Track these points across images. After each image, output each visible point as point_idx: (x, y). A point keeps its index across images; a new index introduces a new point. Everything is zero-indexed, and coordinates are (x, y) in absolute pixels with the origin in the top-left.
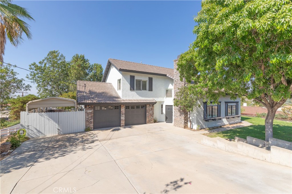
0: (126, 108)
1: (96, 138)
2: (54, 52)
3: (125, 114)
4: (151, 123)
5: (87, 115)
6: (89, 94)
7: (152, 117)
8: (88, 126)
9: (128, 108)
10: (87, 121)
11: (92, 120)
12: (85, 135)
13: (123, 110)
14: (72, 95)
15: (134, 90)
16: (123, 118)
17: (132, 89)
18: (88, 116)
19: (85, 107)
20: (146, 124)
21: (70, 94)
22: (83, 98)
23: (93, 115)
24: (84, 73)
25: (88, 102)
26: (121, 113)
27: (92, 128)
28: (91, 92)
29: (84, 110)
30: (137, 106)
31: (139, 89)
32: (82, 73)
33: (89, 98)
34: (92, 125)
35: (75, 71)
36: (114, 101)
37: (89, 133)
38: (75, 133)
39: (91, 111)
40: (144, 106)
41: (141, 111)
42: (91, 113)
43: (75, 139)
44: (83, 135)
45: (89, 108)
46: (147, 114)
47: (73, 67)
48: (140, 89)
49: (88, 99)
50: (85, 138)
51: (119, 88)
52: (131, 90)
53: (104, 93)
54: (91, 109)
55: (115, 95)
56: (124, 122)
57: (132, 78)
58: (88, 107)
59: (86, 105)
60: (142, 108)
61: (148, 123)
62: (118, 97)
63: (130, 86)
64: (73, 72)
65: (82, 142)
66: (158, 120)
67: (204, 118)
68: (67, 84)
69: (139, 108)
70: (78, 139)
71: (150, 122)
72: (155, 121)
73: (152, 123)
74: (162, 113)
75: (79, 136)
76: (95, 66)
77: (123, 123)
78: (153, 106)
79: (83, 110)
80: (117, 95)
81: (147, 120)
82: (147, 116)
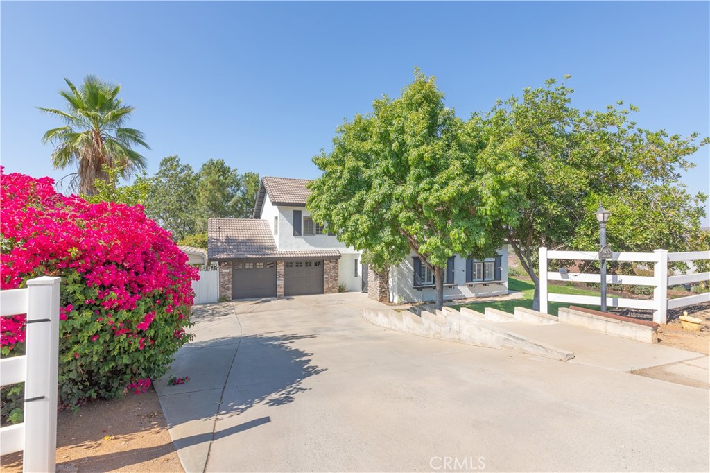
0: (287, 266)
1: (233, 311)
2: (171, 159)
3: (285, 276)
4: (332, 292)
5: (221, 276)
6: (226, 243)
7: (334, 282)
8: (224, 294)
9: (291, 266)
10: (222, 286)
11: (230, 286)
12: (218, 306)
13: (281, 269)
14: (202, 239)
15: (300, 235)
16: (280, 282)
17: (297, 233)
18: (223, 278)
19: (220, 265)
20: (323, 293)
21: (199, 237)
22: (216, 250)
23: (231, 276)
24: (223, 195)
25: (222, 257)
26: (278, 274)
27: (229, 297)
28: (229, 240)
29: (218, 269)
30: (297, 263)
31: (309, 232)
32: (219, 195)
33: (224, 250)
34: (229, 293)
35: (207, 194)
36: (264, 255)
37: (223, 304)
38: (204, 304)
39: (228, 271)
40: (319, 263)
41: (314, 270)
42: (229, 273)
43: (203, 311)
44: (213, 307)
45: (226, 265)
46: (325, 276)
47: (203, 186)
48: (312, 233)
49: (224, 252)
50: (217, 310)
51: (276, 232)
52: (294, 235)
53: (250, 240)
54: (228, 268)
55: (269, 244)
56: (282, 290)
57: (297, 214)
58: (223, 265)
59: (221, 261)
60: (316, 265)
61: (327, 292)
62: (273, 248)
63: (292, 228)
64: (203, 197)
65: (212, 314)
66: (348, 287)
67: (414, 285)
68: (192, 217)
69: (310, 265)
70: (207, 312)
71: (330, 290)
72: (341, 290)
73: (335, 292)
74: (356, 275)
75: (209, 307)
76: (247, 178)
77: (280, 290)
78: (336, 262)
79: (216, 269)
80: (272, 244)
81: (326, 286)
82: (325, 280)
